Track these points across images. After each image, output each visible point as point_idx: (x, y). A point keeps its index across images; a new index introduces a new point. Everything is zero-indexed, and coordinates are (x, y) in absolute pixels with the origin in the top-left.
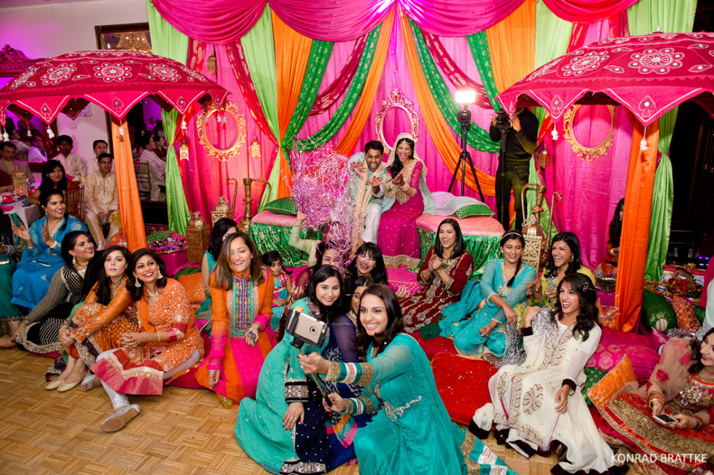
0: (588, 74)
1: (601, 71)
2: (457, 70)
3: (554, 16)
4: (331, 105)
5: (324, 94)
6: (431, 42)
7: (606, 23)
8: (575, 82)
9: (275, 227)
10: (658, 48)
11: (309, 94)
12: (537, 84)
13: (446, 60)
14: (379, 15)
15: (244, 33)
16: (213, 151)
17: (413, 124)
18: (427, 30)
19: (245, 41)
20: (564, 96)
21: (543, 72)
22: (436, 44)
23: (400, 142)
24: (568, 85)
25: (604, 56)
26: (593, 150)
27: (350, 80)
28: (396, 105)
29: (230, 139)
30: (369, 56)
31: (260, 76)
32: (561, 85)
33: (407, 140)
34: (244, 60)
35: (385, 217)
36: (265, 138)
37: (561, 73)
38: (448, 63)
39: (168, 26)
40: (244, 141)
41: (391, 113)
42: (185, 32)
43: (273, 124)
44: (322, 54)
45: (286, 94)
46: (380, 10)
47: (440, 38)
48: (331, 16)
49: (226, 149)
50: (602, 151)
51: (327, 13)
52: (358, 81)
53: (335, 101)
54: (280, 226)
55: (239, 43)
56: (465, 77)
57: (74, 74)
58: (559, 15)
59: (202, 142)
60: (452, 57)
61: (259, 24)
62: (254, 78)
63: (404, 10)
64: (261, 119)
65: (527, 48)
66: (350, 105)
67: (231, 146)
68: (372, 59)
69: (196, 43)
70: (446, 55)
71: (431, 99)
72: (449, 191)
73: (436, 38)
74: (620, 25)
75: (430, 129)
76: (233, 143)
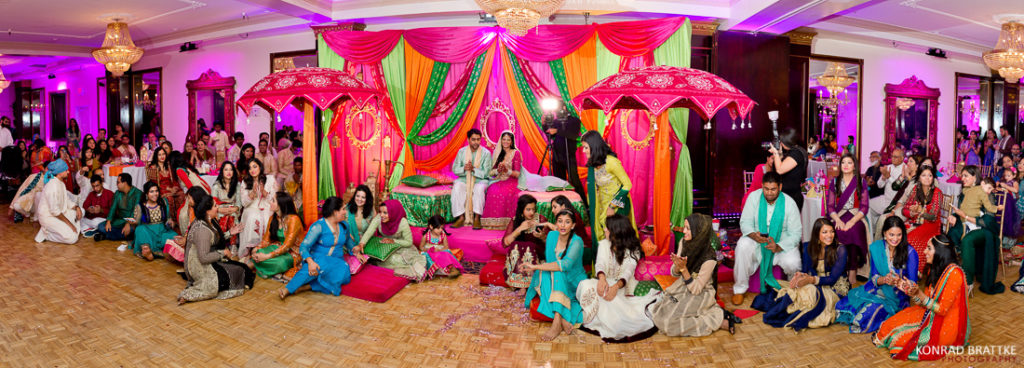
0: (623, 87)
1: (631, 85)
2: (542, 85)
3: (608, 51)
4: (447, 110)
5: (443, 101)
6: (523, 65)
7: (641, 59)
8: (618, 91)
9: (410, 196)
10: (661, 74)
11: (430, 101)
12: (594, 93)
13: (533, 78)
14: (484, 46)
15: (384, 56)
16: (356, 142)
17: (511, 123)
18: (519, 56)
19: (384, 62)
20: (610, 99)
21: (599, 85)
22: (526, 67)
23: (504, 135)
24: (613, 92)
25: (633, 77)
26: (641, 143)
27: (463, 91)
28: (497, 110)
29: (369, 133)
30: (477, 74)
31: (393, 87)
32: (609, 93)
33: (509, 134)
34: (383, 75)
35: (488, 192)
36: (395, 134)
37: (609, 85)
38: (535, 80)
39: (331, 51)
40: (379, 135)
41: (493, 116)
42: (343, 56)
43: (402, 124)
44: (441, 72)
45: (412, 101)
46: (485, 42)
47: (530, 63)
48: (449, 44)
49: (365, 140)
50: (645, 142)
51: (445, 42)
52: (468, 92)
53: (451, 107)
54: (414, 195)
55: (380, 63)
56: (546, 89)
57: (296, 82)
58: (611, 50)
59: (348, 135)
60: (538, 76)
61: (395, 50)
62: (390, 89)
63: (503, 42)
64: (393, 119)
65: (592, 69)
66: (462, 110)
67: (369, 138)
68: (479, 76)
69: (349, 64)
70: (534, 74)
71: (524, 105)
72: (538, 174)
73: (527, 62)
74: (650, 59)
75: (522, 127)
76: (371, 136)
